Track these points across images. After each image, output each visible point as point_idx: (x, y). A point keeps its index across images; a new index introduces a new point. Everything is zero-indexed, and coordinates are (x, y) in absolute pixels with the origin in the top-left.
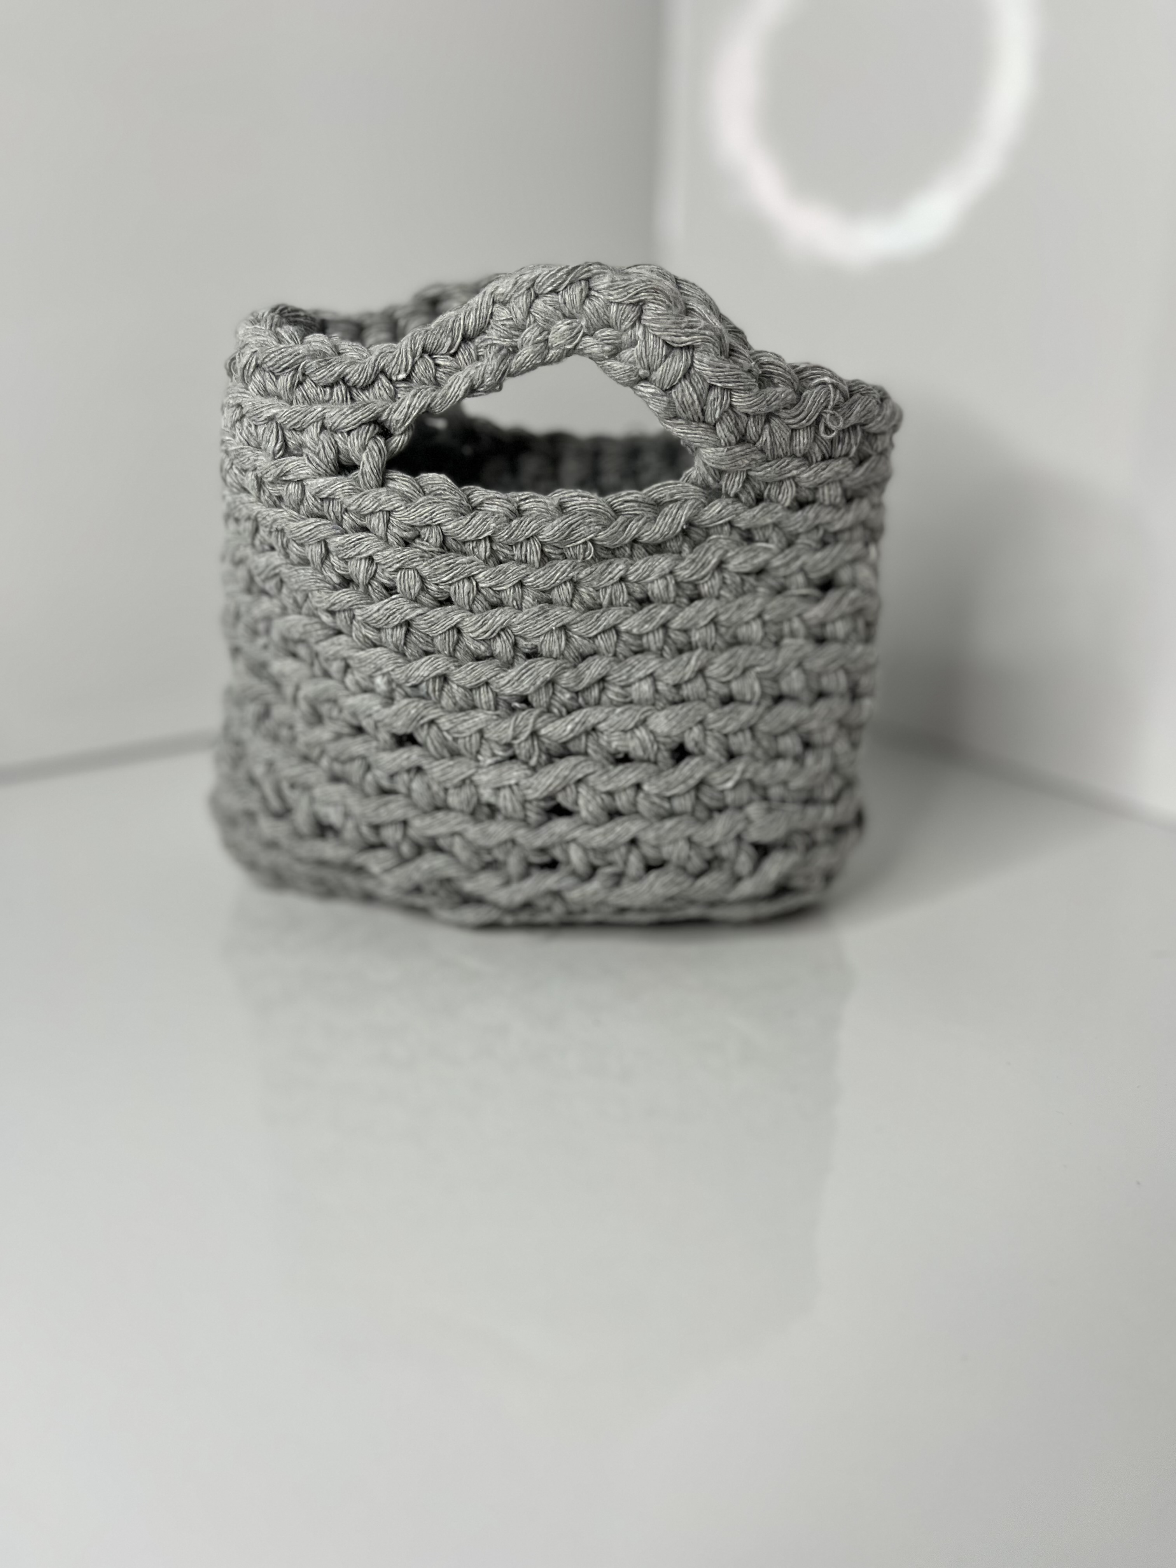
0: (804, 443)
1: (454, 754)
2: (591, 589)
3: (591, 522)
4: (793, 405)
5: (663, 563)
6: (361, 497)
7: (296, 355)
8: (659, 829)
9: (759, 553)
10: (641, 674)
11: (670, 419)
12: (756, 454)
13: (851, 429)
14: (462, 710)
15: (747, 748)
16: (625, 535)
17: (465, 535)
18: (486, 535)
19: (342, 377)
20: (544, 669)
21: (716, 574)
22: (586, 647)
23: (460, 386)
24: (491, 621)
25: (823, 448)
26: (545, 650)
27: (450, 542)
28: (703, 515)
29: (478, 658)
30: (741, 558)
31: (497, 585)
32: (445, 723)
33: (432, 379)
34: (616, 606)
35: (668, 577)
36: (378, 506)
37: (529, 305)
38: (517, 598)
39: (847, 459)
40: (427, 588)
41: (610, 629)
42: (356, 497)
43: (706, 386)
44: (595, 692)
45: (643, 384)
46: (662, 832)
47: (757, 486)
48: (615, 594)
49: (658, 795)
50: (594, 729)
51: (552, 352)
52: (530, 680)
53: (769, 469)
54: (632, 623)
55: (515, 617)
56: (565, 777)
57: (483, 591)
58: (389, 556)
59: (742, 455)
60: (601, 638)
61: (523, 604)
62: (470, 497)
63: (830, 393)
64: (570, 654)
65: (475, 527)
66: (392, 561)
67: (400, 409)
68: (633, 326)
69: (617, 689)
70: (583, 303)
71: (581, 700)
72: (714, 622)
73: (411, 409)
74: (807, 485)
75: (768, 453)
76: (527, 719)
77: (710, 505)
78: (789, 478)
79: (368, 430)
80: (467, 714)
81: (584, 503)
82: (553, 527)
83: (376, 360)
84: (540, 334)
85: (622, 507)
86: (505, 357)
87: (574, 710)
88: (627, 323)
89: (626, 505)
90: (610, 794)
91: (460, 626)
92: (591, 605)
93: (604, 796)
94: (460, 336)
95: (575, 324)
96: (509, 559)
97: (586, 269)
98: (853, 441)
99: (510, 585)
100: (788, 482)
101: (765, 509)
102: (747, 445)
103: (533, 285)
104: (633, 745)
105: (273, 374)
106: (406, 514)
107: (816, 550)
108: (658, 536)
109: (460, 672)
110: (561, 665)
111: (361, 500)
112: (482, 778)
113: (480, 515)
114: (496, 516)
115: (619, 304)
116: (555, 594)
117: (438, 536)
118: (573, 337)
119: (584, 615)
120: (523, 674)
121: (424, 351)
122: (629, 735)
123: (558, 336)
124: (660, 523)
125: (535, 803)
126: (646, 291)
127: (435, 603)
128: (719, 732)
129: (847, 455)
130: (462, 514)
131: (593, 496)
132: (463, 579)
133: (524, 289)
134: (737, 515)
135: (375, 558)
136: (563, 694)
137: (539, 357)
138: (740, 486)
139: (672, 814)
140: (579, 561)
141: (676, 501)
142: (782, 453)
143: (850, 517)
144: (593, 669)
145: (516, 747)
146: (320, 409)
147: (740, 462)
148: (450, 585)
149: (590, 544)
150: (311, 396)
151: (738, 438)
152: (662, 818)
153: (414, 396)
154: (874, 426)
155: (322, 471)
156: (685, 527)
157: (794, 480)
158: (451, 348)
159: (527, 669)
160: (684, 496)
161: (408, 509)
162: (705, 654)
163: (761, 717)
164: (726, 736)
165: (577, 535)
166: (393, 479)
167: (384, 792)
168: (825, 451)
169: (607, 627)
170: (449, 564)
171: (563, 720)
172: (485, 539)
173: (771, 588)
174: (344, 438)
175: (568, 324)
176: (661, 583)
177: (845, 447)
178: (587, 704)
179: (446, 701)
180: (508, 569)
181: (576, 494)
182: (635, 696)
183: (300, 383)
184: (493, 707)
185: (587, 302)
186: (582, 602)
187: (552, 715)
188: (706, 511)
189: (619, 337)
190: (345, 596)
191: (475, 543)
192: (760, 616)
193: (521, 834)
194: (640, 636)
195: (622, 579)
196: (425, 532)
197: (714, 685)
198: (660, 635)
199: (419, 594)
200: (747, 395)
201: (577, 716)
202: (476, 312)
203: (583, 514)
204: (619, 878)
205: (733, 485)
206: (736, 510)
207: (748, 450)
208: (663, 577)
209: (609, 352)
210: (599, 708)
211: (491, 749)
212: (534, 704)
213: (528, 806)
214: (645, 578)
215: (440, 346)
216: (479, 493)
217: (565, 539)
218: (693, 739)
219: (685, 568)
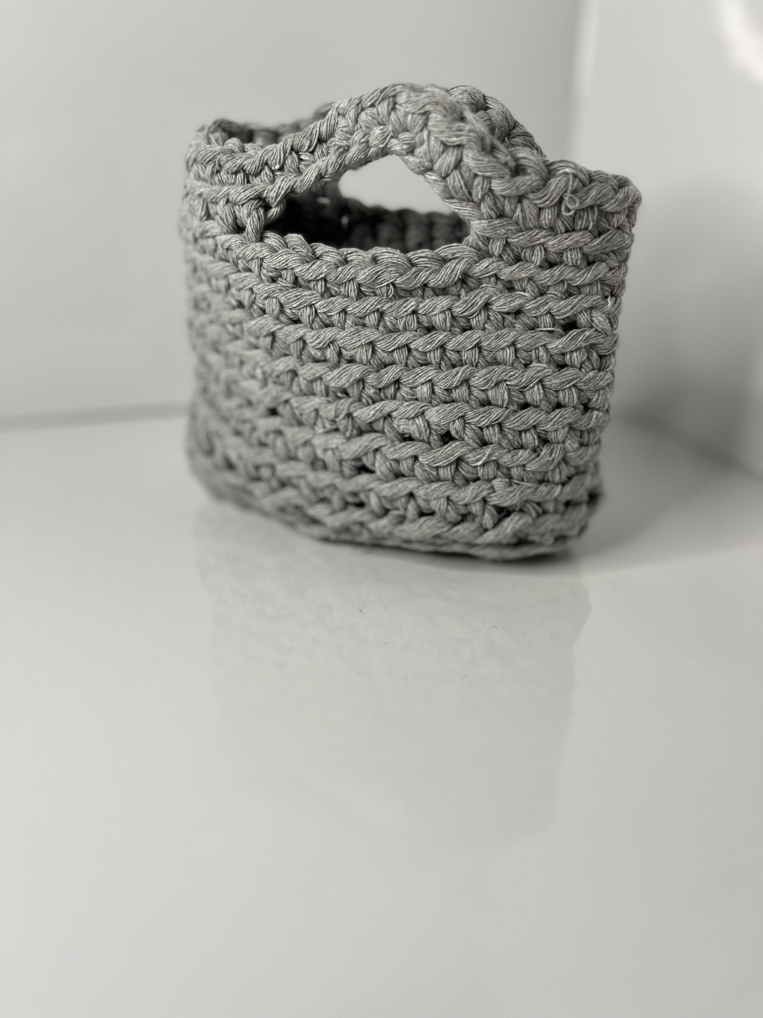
0: (548, 219)
1: (300, 424)
2: (392, 318)
3: (391, 271)
4: (539, 190)
5: (443, 302)
6: (245, 248)
7: (214, 153)
8: (427, 489)
9: (516, 298)
10: (422, 380)
11: (448, 199)
12: (512, 226)
13: (589, 208)
14: (305, 395)
15: (495, 439)
16: (416, 281)
17: (308, 276)
18: (321, 277)
19: (241, 167)
20: (356, 371)
21: (483, 312)
22: (387, 358)
23: (312, 173)
24: (323, 336)
25: (566, 223)
26: (358, 358)
27: (300, 280)
28: (475, 269)
29: (317, 361)
30: (502, 302)
31: (328, 311)
32: (294, 402)
33: (296, 169)
34: (409, 331)
35: (447, 313)
36: (254, 255)
37: (356, 116)
38: (341, 321)
39: (586, 231)
40: (285, 311)
41: (404, 347)
42: (243, 248)
43: (472, 175)
44: (392, 390)
45: (429, 173)
46: (428, 491)
47: (515, 249)
48: (408, 322)
49: (429, 465)
50: (389, 415)
51: (372, 150)
52: (346, 378)
53: (521, 237)
54: (419, 343)
55: (339, 334)
56: (366, 447)
57: (320, 316)
58: (263, 288)
59: (500, 227)
60: (397, 352)
61: (345, 326)
62: (315, 250)
63: (569, 181)
64: (375, 362)
65: (314, 271)
66: (262, 292)
67: (274, 189)
68: (422, 130)
69: (407, 390)
70: (389, 114)
71: (382, 394)
72: (478, 346)
73: (280, 189)
74: (553, 250)
75: (521, 225)
76: (344, 405)
77: (481, 262)
78: (539, 245)
79: (253, 204)
80: (308, 398)
81: (389, 258)
82: (365, 273)
83: (262, 156)
84: (364, 137)
85: (417, 261)
86: (342, 153)
87: (377, 401)
88: (417, 128)
89: (420, 260)
90: (397, 461)
91: (304, 338)
92: (392, 329)
93: (392, 462)
94: (316, 139)
95: (385, 129)
96: (338, 294)
97: (393, 89)
98: (590, 218)
99: (337, 312)
100: (538, 247)
101: (521, 267)
102: (506, 219)
103: (361, 102)
104: (412, 428)
105: (204, 165)
106: (271, 260)
107: (562, 299)
108: (440, 282)
109: (303, 369)
110: (366, 369)
111: (245, 250)
112: (317, 441)
113: (319, 263)
114: (328, 264)
115: (413, 114)
116: (367, 321)
117: (291, 276)
118: (384, 139)
119: (385, 336)
120: (342, 374)
121: (292, 149)
122: (411, 422)
123: (374, 138)
124: (443, 273)
125: (349, 462)
126: (430, 103)
127: (289, 322)
128: (475, 425)
129: (586, 229)
130: (308, 262)
131: (396, 253)
132: (307, 306)
133: (355, 105)
134: (500, 270)
135: (254, 289)
136: (369, 390)
137: (363, 153)
138: (501, 249)
139: (438, 480)
140: (384, 298)
141: (457, 258)
142: (531, 226)
143: (589, 276)
144: (390, 374)
145: (338, 423)
146: (226, 189)
147: (499, 232)
148: (299, 310)
149: (391, 286)
150: (224, 180)
151: (498, 214)
152: (432, 482)
153: (283, 181)
154: (609, 207)
155: (225, 231)
156: (460, 277)
157: (543, 246)
158: (310, 147)
159: (344, 370)
160: (462, 255)
161: (272, 257)
162: (470, 368)
163: (508, 417)
164: (481, 429)
165: (382, 279)
166: (268, 237)
167: (263, 444)
168: (567, 225)
169: (400, 346)
170: (297, 296)
171: (368, 407)
172: (321, 279)
173: (525, 324)
174: (240, 209)
175: (381, 129)
176: (441, 316)
177: (584, 223)
178: (386, 398)
179: (295, 388)
180: (336, 300)
181: (385, 250)
182: (419, 396)
183: (218, 172)
184: (324, 395)
185: (392, 113)
186: (385, 327)
187: (361, 403)
188: (477, 266)
189: (413, 139)
190: (238, 314)
191: (315, 282)
192: (513, 344)
193: (338, 481)
194: (425, 353)
195: (414, 312)
196: (284, 273)
197: (476, 392)
198: (438, 353)
199: (279, 315)
200: (501, 182)
201: (378, 406)
202: (328, 122)
203: (386, 265)
204: (402, 519)
205: (496, 247)
206: (498, 267)
207: (505, 223)
208: (443, 312)
209: (407, 150)
210: (394, 401)
211: (323, 423)
212: (351, 395)
213: (344, 463)
214: (430, 313)
215: (302, 146)
216: (321, 248)
217: (374, 281)
218: (455, 429)
219: (458, 307)
